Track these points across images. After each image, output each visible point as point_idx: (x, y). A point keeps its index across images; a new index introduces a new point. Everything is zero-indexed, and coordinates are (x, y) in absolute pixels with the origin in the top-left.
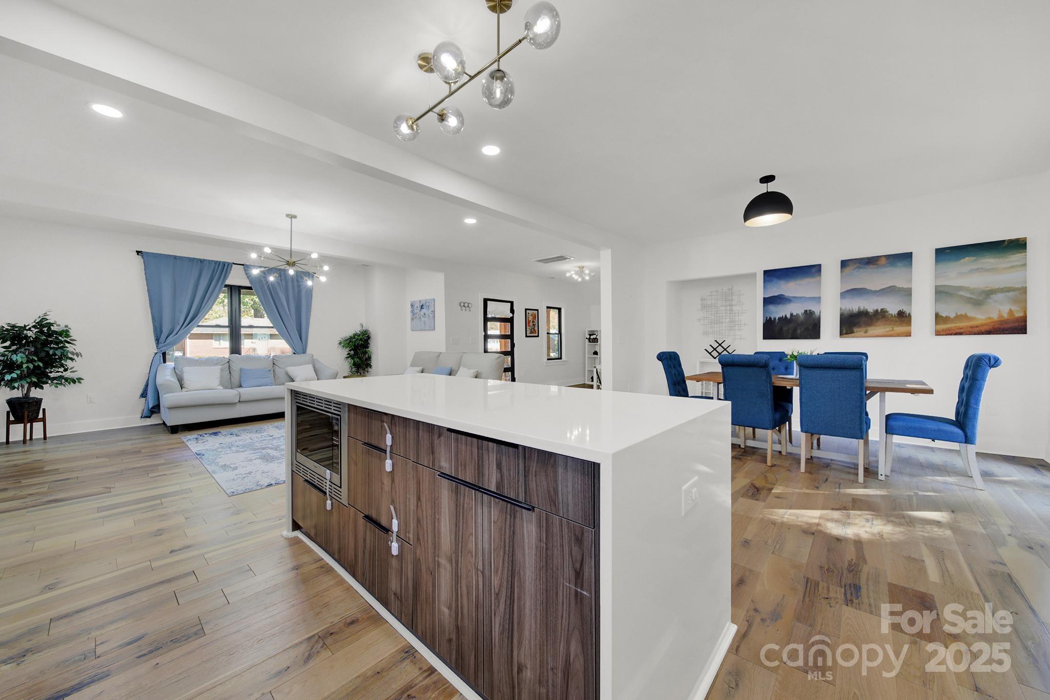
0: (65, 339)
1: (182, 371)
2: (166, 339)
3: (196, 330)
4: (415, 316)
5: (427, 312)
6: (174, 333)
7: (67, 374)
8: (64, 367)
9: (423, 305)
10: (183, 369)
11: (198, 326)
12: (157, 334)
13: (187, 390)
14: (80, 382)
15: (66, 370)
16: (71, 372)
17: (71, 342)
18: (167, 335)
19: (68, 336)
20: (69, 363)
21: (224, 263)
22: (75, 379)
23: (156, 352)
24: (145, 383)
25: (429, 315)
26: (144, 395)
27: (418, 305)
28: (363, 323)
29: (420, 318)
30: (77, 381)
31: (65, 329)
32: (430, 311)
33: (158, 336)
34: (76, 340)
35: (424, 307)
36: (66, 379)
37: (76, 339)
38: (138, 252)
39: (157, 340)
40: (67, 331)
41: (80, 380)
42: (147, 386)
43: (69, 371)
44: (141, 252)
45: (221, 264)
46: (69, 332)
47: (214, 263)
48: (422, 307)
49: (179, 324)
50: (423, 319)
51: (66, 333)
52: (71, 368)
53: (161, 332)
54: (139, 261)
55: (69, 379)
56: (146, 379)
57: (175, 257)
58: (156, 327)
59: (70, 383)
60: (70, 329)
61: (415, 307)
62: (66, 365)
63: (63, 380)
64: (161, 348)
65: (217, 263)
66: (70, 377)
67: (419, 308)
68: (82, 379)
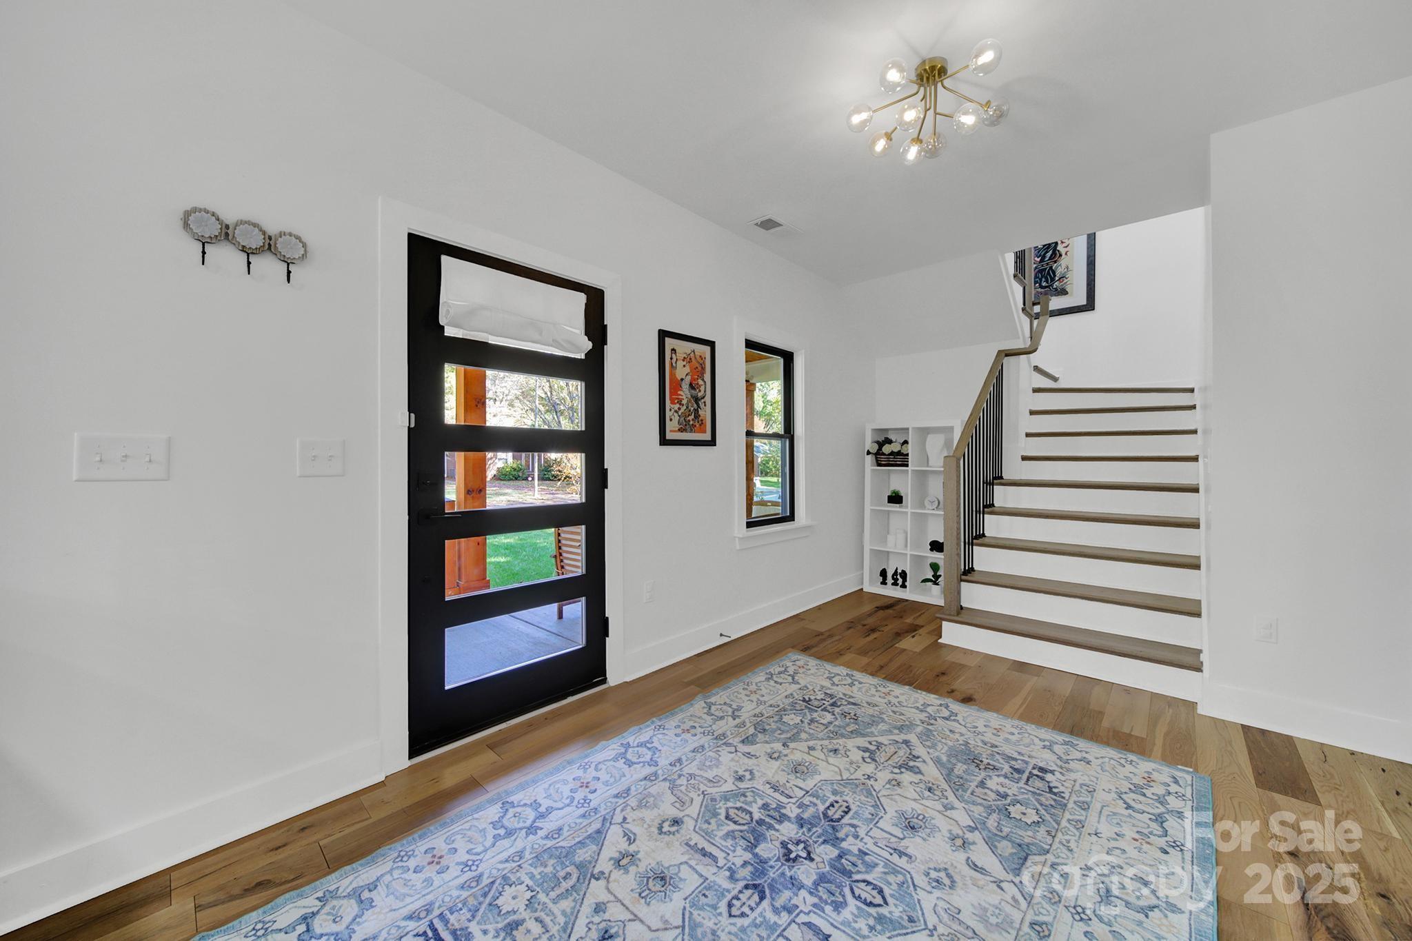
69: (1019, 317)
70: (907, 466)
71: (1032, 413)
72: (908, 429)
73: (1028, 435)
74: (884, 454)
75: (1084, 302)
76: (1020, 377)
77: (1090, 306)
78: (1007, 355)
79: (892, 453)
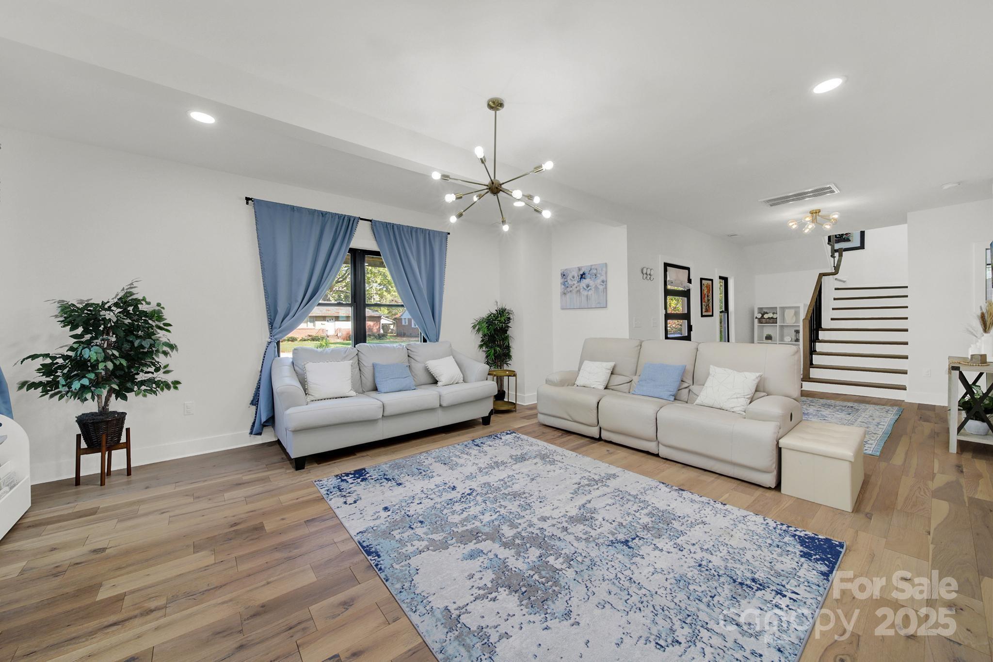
0: (157, 323)
1: (304, 369)
2: (282, 322)
3: (317, 311)
4: (569, 289)
5: (591, 283)
6: (291, 314)
7: (160, 376)
8: (154, 365)
9: (584, 274)
10: (306, 366)
11: (319, 304)
12: (270, 316)
13: (313, 398)
14: (176, 388)
15: (157, 370)
16: (164, 373)
17: (166, 327)
18: (282, 317)
19: (160, 318)
20: (161, 359)
21: (349, 218)
22: (170, 383)
23: (269, 340)
24: (256, 385)
25: (596, 288)
26: (255, 402)
27: (576, 274)
28: (498, 301)
29: (579, 291)
30: (172, 385)
31: (157, 308)
32: (599, 281)
33: (272, 318)
34: (170, 325)
35: (587, 276)
36: (158, 384)
37: (172, 324)
38: (248, 199)
39: (271, 324)
40: (159, 312)
41: (176, 383)
42: (258, 388)
43: (162, 371)
44: (251, 199)
45: (346, 218)
46: (162, 313)
47: (337, 216)
48: (583, 276)
49: (296, 301)
50: (585, 293)
51: (157, 315)
52: (165, 367)
53: (276, 312)
54: (249, 209)
55: (162, 382)
56: (258, 380)
57: (293, 208)
58: (269, 305)
59: (162, 390)
60: (163, 308)
61: (570, 277)
62: (158, 362)
63: (154, 386)
64: (276, 335)
65: (341, 217)
66: (163, 380)
67: (577, 278)
68: (178, 383)
69: (826, 247)
70: (777, 323)
71: (835, 299)
72: (776, 308)
73: (833, 309)
74: (764, 318)
75: (859, 245)
76: (829, 284)
77: (862, 246)
78: (824, 275)
79: (769, 318)
